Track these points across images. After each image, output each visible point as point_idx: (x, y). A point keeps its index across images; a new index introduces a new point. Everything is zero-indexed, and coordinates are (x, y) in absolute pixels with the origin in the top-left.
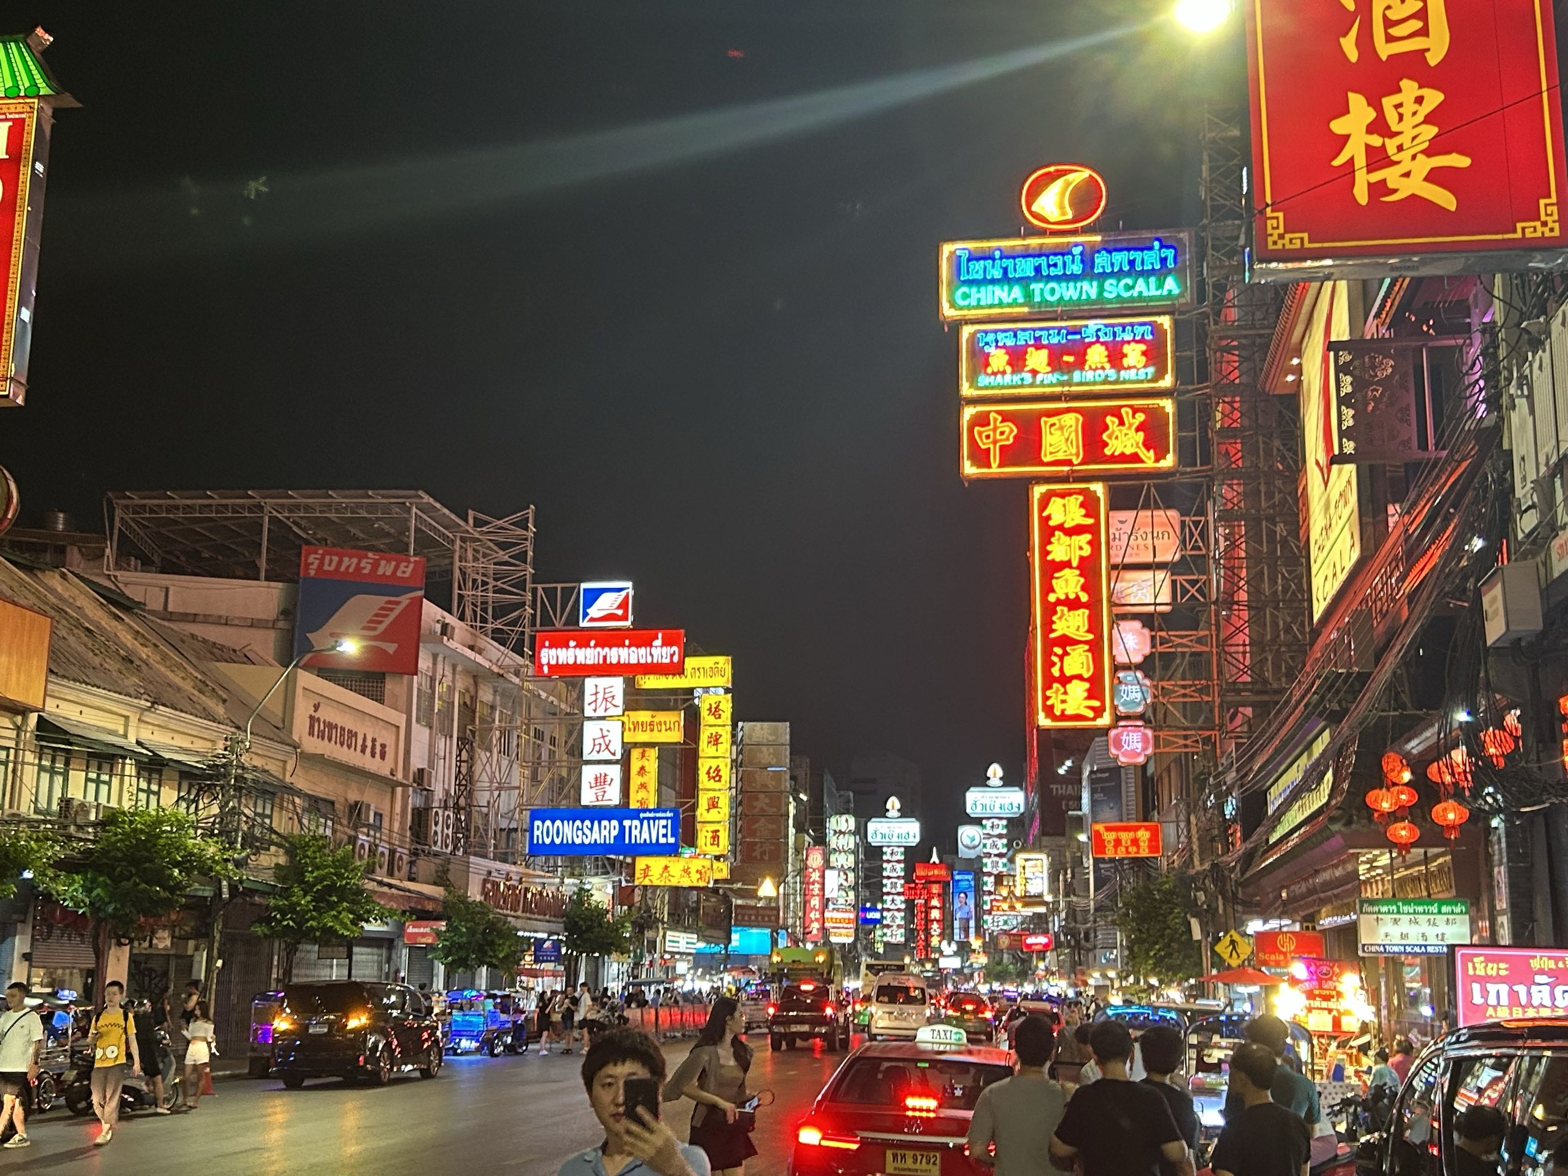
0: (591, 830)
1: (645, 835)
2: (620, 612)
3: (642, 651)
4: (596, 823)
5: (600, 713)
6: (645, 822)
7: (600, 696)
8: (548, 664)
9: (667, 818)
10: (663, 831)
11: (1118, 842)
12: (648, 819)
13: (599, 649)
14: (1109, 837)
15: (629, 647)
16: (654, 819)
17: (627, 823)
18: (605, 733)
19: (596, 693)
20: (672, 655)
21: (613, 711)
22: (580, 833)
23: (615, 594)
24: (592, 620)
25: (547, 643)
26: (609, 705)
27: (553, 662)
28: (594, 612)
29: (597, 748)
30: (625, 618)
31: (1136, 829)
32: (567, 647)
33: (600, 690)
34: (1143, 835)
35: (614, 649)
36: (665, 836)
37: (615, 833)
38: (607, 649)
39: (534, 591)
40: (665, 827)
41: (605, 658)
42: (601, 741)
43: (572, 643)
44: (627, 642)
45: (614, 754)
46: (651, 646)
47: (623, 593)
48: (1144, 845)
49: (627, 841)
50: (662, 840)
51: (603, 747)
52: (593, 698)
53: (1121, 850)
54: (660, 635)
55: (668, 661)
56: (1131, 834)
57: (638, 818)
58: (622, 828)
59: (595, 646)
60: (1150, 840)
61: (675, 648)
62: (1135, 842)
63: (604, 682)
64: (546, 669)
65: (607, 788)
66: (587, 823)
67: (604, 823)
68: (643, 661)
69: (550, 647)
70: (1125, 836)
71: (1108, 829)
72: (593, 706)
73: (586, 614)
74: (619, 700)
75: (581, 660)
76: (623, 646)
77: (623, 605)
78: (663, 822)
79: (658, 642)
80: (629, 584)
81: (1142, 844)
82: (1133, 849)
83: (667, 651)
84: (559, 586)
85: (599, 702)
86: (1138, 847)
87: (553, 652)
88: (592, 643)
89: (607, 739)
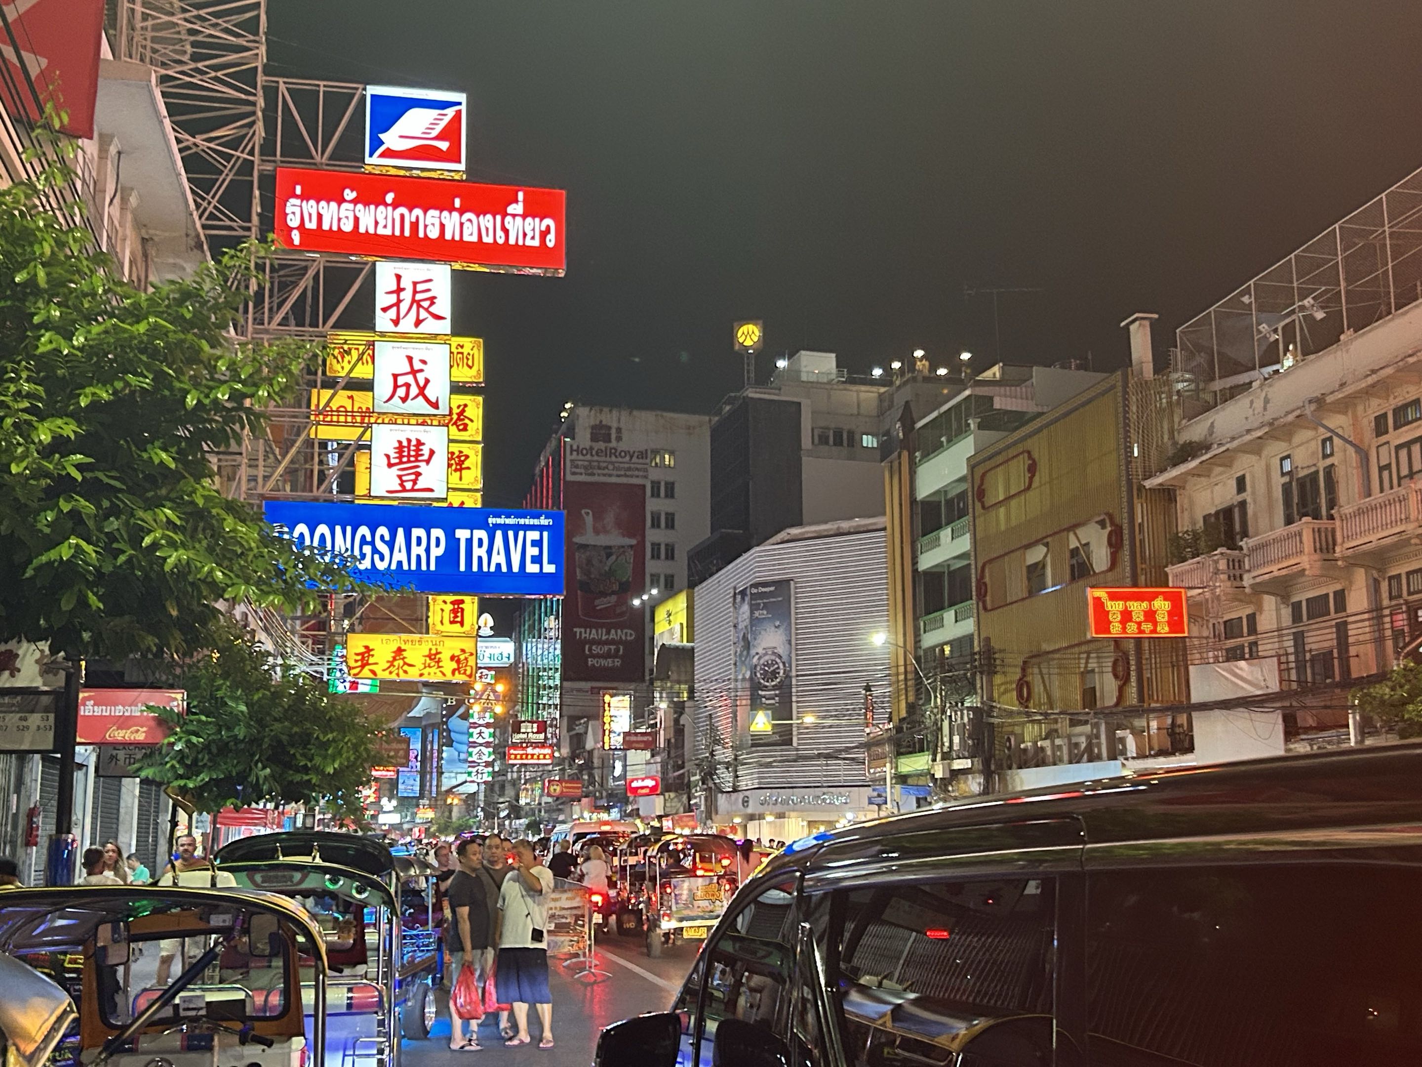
0: (391, 544)
1: (499, 558)
2: (444, 145)
3: (487, 220)
4: (400, 532)
5: (407, 325)
6: (499, 534)
7: (407, 296)
8: (301, 227)
9: (540, 528)
10: (532, 551)
11: (1126, 616)
12: (505, 528)
13: (402, 210)
14: (1115, 607)
15: (462, 212)
16: (517, 528)
17: (462, 534)
18: (417, 365)
19: (399, 290)
20: (544, 234)
21: (430, 326)
22: (367, 549)
23: (434, 113)
24: (389, 153)
25: (298, 190)
26: (423, 314)
27: (312, 225)
28: (391, 139)
29: (401, 392)
30: (452, 156)
31: (1152, 597)
32: (341, 201)
33: (406, 283)
34: (1162, 606)
35: (432, 213)
36: (537, 560)
37: (437, 552)
38: (418, 212)
39: (271, 93)
40: (538, 543)
41: (415, 226)
42: (410, 379)
43: (349, 194)
44: (457, 203)
45: (435, 405)
46: (505, 215)
47: (450, 112)
48: (1162, 618)
49: (462, 568)
50: (532, 568)
51: (414, 391)
52: (393, 299)
53: (1132, 628)
54: (521, 196)
55: (536, 243)
56: (1145, 605)
57: (484, 526)
58: (453, 543)
59: (395, 205)
60: (1170, 613)
61: (549, 222)
62: (1150, 615)
63: (412, 271)
64: (296, 237)
65: (423, 468)
66: (383, 531)
67: (417, 532)
68: (488, 239)
69: (304, 197)
70: (1138, 608)
71: (1113, 597)
72: (392, 313)
73: (377, 143)
74: (444, 306)
75: (366, 224)
76: (451, 209)
77: (450, 132)
78: (534, 535)
79: (517, 208)
80: (461, 97)
81: (1159, 618)
82: (1147, 627)
83: (533, 226)
84: (322, 86)
85: (404, 307)
86: (1155, 623)
87: (311, 207)
88: (390, 197)
89: (421, 377)
